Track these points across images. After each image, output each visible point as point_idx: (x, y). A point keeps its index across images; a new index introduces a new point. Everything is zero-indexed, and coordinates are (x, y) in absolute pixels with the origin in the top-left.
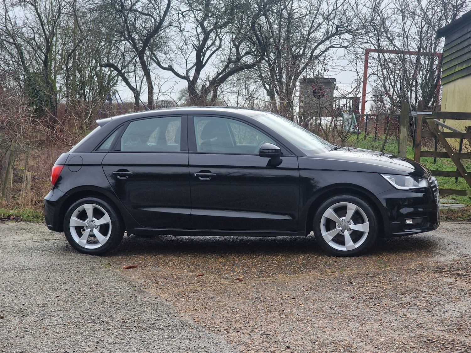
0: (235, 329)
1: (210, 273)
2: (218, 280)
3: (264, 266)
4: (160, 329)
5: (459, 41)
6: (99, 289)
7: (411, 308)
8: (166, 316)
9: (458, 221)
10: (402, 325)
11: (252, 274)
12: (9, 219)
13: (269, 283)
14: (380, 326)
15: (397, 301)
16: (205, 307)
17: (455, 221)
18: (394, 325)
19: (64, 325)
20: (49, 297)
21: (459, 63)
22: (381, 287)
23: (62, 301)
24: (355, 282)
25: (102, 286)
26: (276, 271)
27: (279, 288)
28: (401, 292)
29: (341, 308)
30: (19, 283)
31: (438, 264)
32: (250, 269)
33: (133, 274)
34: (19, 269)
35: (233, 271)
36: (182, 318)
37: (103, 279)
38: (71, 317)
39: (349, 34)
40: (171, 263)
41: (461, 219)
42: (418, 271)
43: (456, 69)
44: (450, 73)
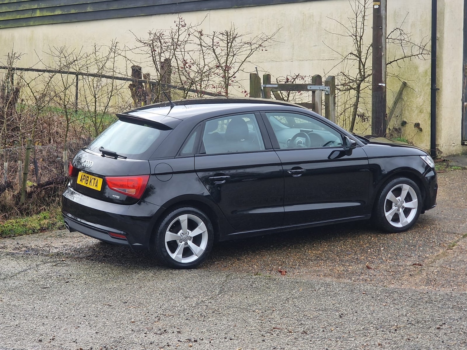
43: (35, 13)
44: (20, 17)
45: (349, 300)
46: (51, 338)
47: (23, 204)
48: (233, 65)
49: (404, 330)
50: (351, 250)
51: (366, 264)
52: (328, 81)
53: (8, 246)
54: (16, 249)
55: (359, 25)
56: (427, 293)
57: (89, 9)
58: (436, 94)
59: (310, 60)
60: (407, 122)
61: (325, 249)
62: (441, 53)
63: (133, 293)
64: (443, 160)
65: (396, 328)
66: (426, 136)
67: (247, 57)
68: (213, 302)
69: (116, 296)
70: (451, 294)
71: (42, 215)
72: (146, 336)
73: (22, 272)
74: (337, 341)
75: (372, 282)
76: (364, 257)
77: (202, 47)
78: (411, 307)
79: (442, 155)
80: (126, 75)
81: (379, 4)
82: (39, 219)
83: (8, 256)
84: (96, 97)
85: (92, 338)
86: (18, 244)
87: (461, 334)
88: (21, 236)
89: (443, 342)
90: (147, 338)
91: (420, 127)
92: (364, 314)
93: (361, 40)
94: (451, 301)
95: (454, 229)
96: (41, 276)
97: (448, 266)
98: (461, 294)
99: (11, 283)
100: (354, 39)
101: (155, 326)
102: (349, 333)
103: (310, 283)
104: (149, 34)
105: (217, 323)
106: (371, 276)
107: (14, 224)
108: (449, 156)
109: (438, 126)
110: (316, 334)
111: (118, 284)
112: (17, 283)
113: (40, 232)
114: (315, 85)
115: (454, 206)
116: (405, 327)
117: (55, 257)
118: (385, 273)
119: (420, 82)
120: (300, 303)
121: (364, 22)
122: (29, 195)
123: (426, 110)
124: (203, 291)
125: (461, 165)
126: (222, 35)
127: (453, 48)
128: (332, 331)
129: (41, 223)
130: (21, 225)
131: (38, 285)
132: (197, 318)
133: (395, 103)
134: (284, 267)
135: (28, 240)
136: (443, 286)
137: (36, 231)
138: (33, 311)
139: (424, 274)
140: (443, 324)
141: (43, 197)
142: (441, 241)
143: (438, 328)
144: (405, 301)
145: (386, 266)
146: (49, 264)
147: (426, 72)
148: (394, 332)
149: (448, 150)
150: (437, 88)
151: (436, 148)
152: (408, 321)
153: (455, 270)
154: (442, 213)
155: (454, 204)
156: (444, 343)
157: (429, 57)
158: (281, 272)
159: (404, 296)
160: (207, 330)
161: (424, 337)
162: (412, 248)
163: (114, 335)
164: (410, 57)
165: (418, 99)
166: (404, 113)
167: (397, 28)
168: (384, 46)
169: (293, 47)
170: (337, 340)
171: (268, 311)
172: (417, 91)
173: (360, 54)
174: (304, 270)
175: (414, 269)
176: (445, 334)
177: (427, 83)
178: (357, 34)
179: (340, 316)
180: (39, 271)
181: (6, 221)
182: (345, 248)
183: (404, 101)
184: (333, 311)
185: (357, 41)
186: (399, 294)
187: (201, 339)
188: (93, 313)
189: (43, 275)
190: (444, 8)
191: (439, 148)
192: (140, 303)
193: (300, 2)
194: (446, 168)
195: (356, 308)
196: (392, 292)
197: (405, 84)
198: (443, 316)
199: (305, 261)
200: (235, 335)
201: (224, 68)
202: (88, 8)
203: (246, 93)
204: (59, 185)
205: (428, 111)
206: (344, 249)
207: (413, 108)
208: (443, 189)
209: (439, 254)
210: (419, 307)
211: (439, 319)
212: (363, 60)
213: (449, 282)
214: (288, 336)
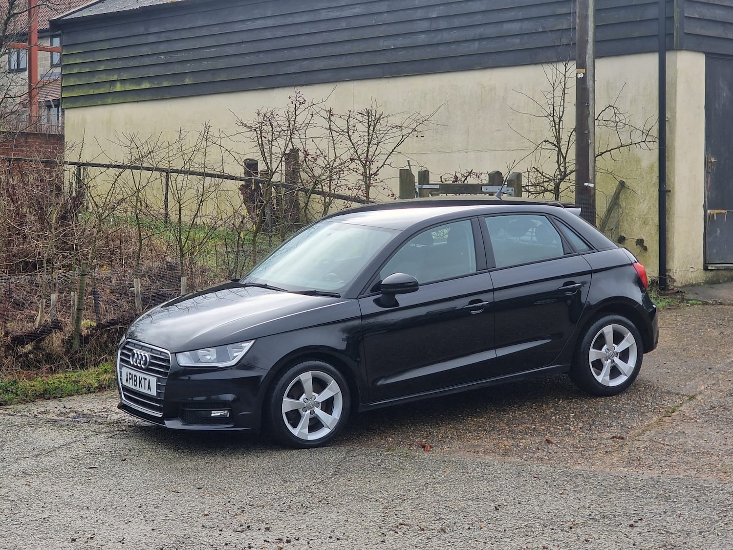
21: (125, 78)
43: (115, 87)
44: (94, 92)
45: (512, 487)
46: (89, 536)
47: (76, 352)
48: (377, 158)
49: (582, 528)
50: (528, 417)
51: (546, 437)
52: (512, 180)
53: (51, 411)
54: (61, 414)
55: (558, 100)
56: (625, 476)
57: (188, 81)
58: (666, 199)
59: (491, 151)
60: (626, 238)
61: (492, 415)
62: (673, 140)
63: (213, 476)
64: (676, 291)
65: (571, 526)
66: (652, 257)
67: (396, 146)
68: (321, 487)
69: (189, 479)
70: (659, 479)
71: (102, 367)
72: (220, 535)
73: (64, 445)
74: (485, 543)
75: (551, 462)
76: (545, 427)
77: (333, 132)
78: (599, 496)
79: (675, 284)
80: (222, 171)
81: (584, 72)
82: (97, 373)
83: (48, 425)
84: (181, 203)
85: (146, 537)
86: (65, 407)
87: (662, 533)
88: (71, 397)
89: (634, 545)
90: (221, 537)
91: (645, 244)
92: (530, 506)
93: (560, 122)
94: (656, 488)
95: (677, 388)
96: (88, 452)
97: (661, 440)
98: (673, 479)
99: (46, 461)
100: (551, 121)
101: (235, 520)
102: (505, 531)
103: (462, 462)
104: (257, 115)
105: (322, 517)
106: (550, 453)
107: (62, 380)
108: (686, 285)
109: (669, 244)
110: (458, 533)
111: (194, 463)
112: (54, 461)
113: (98, 392)
114: (492, 185)
115: (683, 355)
116: (584, 524)
117: (113, 425)
118: (571, 450)
119: (643, 181)
120: (444, 489)
121: (564, 97)
122: (85, 340)
123: (653, 220)
124: (311, 472)
125: (701, 299)
126: (360, 115)
127: (690, 133)
128: (481, 528)
129: (100, 379)
130: (72, 382)
131: (83, 464)
132: (295, 510)
133: (609, 211)
134: (430, 441)
135: (79, 402)
136: (650, 467)
137: (92, 390)
138: (70, 499)
139: (625, 451)
140: (639, 520)
141: (105, 343)
142: (657, 404)
143: (631, 526)
144: (592, 487)
145: (574, 440)
146: (102, 436)
147: (652, 167)
148: (568, 530)
149: (684, 277)
150: (666, 189)
151: (667, 274)
152: (590, 515)
153: (670, 446)
154: (665, 365)
155: (683, 353)
156: (636, 547)
157: (656, 146)
158: (424, 447)
159: (591, 481)
160: (307, 526)
161: (608, 538)
162: (615, 414)
163: (178, 532)
164: (629, 145)
165: (641, 205)
166: (622, 225)
167: (610, 106)
168: (591, 130)
169: (468, 133)
170: (486, 541)
171: (396, 500)
172: (639, 194)
173: (559, 142)
174: (456, 444)
175: (613, 443)
176: (640, 533)
177: (653, 182)
178: (555, 114)
179: (496, 507)
180: (88, 444)
181: (51, 375)
182: (520, 415)
183: (621, 208)
184: (487, 501)
185: (555, 123)
186: (584, 478)
187: (297, 538)
188: (153, 503)
189: (92, 451)
190: (676, 78)
191: (671, 274)
192: (220, 489)
193: (478, 69)
194: (680, 303)
195: (520, 497)
196: (576, 476)
197: (622, 184)
198: (641, 509)
199: (461, 432)
200: (344, 534)
201: (364, 162)
202: (187, 79)
203: (394, 197)
204: (127, 325)
205: (655, 222)
206: (518, 416)
207: (635, 218)
208: (672, 333)
209: (650, 423)
210: (610, 496)
211: (634, 512)
212: (564, 151)
213: (660, 462)
214: (418, 535)
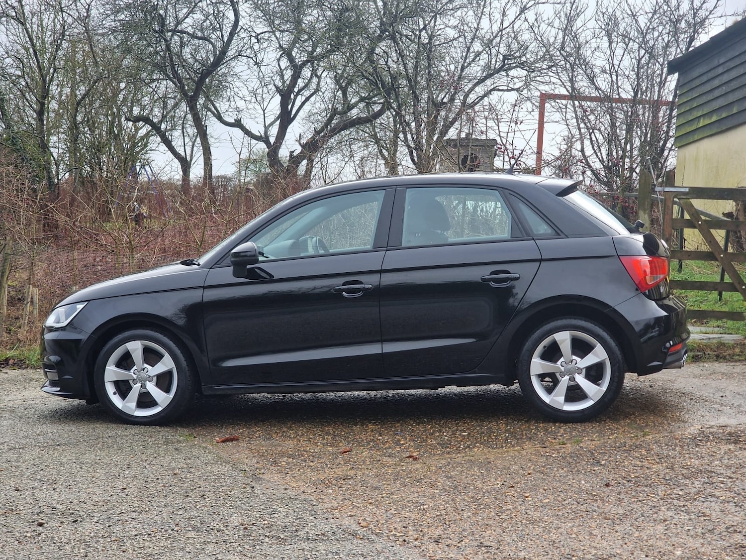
0: (431, 538)
1: (362, 448)
2: (378, 459)
3: (446, 436)
4: (308, 539)
5: (705, 78)
6: (188, 476)
7: (707, 501)
8: (311, 518)
9: (736, 361)
10: (703, 528)
11: (430, 449)
12: (7, 364)
13: (463, 462)
14: (666, 530)
15: (681, 490)
16: (371, 503)
17: (732, 362)
18: (689, 528)
19: (149, 535)
20: (109, 489)
21: (705, 113)
22: (648, 468)
23: (133, 496)
24: (603, 460)
25: (192, 470)
26: (468, 443)
27: (482, 470)
28: (683, 475)
29: (593, 502)
30: (54, 468)
31: (729, 429)
32: (426, 441)
33: (235, 451)
34: (45, 444)
35: (398, 443)
36: (338, 522)
37: (190, 459)
38: (156, 522)
39: (522, 68)
40: (291, 432)
41: (741, 358)
42: (700, 440)
43: (700, 122)
44: (690, 129)
57: (735, 110)
